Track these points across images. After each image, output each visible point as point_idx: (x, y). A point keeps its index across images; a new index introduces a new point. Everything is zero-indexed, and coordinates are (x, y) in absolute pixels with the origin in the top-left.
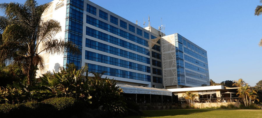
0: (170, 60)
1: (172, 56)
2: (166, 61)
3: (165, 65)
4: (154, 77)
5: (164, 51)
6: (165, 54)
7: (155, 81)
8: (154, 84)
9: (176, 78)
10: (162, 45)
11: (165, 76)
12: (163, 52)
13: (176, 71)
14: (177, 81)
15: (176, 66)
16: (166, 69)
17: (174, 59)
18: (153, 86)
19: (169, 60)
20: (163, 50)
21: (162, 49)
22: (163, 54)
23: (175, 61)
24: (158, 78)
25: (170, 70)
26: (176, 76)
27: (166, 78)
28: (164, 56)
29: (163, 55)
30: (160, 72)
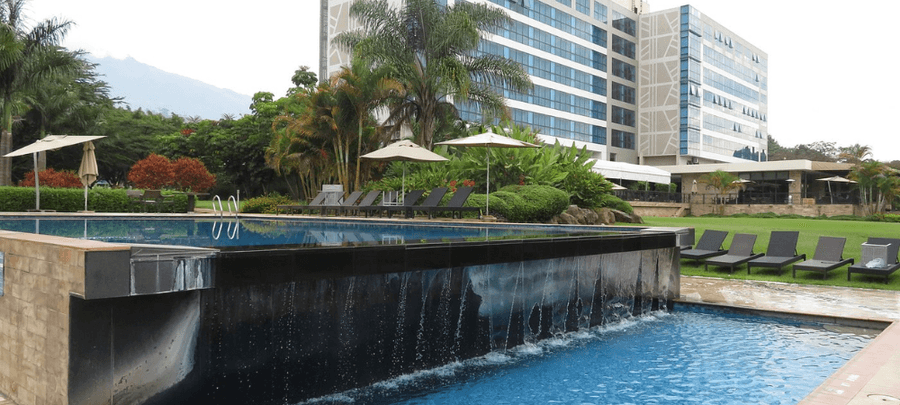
0: (662, 84)
1: (669, 73)
2: (649, 86)
3: (646, 98)
4: (614, 132)
5: (646, 58)
6: (646, 67)
7: (615, 143)
8: (615, 150)
9: (675, 135)
10: (641, 39)
11: (644, 130)
12: (643, 59)
13: (678, 116)
14: (678, 143)
15: (679, 102)
16: (648, 110)
17: (673, 83)
18: (612, 158)
19: (657, 85)
20: (643, 53)
21: (639, 50)
22: (643, 67)
23: (675, 86)
24: (625, 133)
25: (660, 113)
26: (675, 128)
27: (646, 136)
28: (643, 73)
29: (640, 70)
30: (629, 118)
